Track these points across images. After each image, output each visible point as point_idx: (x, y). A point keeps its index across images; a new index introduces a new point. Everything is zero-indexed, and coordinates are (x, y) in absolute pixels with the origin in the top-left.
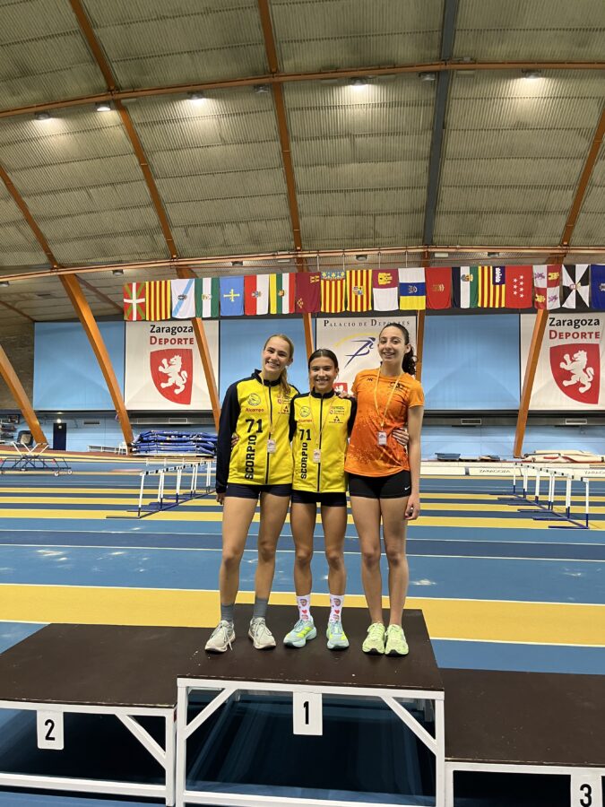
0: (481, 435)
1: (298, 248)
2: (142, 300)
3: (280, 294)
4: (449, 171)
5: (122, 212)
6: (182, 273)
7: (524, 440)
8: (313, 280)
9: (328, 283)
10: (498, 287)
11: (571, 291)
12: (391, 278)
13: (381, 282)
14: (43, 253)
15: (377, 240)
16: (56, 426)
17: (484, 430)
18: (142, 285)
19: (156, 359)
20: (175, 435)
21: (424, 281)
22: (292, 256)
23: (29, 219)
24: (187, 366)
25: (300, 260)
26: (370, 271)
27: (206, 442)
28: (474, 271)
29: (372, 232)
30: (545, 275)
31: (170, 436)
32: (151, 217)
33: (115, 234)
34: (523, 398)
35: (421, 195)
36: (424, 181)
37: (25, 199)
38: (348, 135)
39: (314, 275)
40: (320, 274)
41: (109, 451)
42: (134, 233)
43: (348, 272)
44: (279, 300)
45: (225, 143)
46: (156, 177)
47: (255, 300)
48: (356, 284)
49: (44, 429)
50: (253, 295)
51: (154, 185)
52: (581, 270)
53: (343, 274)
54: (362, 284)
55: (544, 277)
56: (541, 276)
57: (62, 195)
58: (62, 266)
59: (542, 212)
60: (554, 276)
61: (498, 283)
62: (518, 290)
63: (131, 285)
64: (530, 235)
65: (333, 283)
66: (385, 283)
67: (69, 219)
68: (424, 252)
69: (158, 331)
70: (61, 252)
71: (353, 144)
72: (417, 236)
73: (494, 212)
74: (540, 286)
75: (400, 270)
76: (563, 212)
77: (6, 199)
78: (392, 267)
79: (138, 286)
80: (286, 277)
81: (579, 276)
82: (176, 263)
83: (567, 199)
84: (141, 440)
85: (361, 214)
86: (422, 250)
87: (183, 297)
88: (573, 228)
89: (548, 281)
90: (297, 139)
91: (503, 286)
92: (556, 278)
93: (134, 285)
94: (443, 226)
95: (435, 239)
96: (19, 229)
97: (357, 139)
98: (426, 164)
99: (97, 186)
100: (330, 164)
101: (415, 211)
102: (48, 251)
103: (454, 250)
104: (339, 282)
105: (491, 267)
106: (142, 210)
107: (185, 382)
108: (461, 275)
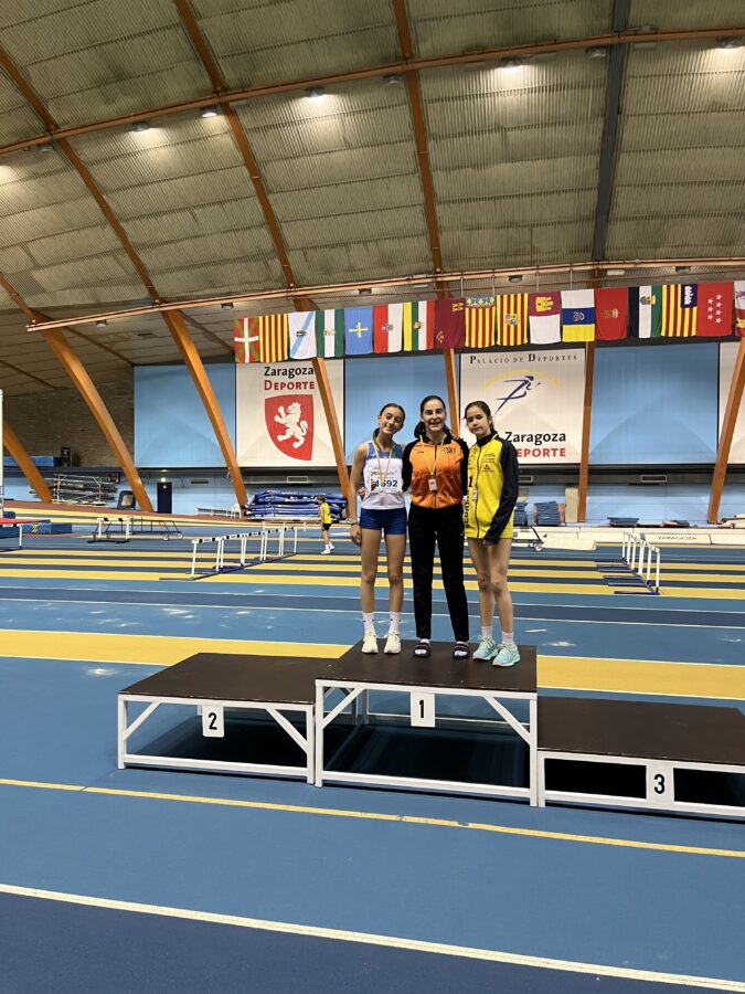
0: (666, 494)
1: (438, 270)
2: (256, 338)
3: (416, 326)
4: (625, 167)
5: (232, 235)
6: (300, 305)
7: (721, 502)
8: (455, 308)
9: (474, 311)
10: (687, 310)
12: (552, 303)
13: (539, 309)
14: (143, 286)
15: (535, 256)
16: (160, 485)
17: (670, 489)
18: (255, 321)
19: (272, 407)
20: (294, 496)
21: (593, 306)
22: (430, 280)
23: (129, 249)
24: (307, 415)
25: (440, 284)
26: (526, 296)
28: (657, 292)
29: (528, 247)
31: (289, 497)
32: (264, 239)
33: (223, 262)
34: (720, 448)
35: (590, 200)
36: (594, 180)
37: (123, 225)
38: (498, 128)
39: (456, 302)
40: (464, 301)
41: (220, 514)
42: (245, 259)
43: (499, 297)
44: (415, 333)
45: (349, 146)
46: (270, 192)
47: (387, 334)
48: (509, 312)
49: (147, 489)
50: (384, 328)
51: (268, 203)
53: (492, 300)
54: (515, 312)
56: (744, 294)
58: (164, 301)
61: (687, 306)
62: (714, 313)
63: (242, 321)
64: (731, 243)
65: (480, 311)
66: (544, 309)
67: (172, 246)
68: (594, 270)
69: (274, 374)
70: (164, 285)
71: (505, 138)
72: (585, 250)
73: (684, 215)
74: (742, 307)
75: (563, 293)
77: (102, 225)
78: (554, 289)
79: (250, 321)
80: (423, 306)
82: (293, 294)
84: (256, 501)
85: (513, 225)
86: (591, 268)
87: (302, 334)
90: (436, 137)
91: (695, 309)
93: (246, 320)
94: (619, 235)
95: (608, 253)
96: (116, 259)
97: (511, 134)
98: (596, 159)
99: (202, 206)
100: (476, 166)
101: (582, 219)
102: (149, 284)
103: (632, 266)
104: (487, 310)
105: (680, 286)
106: (254, 231)
107: (305, 433)
108: (641, 296)
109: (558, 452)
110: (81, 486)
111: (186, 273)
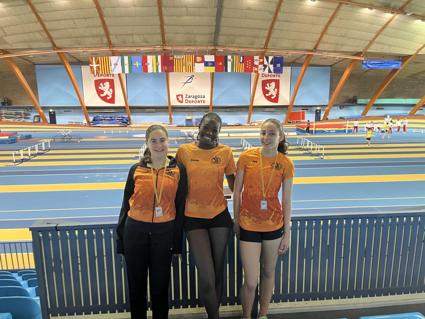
0: (235, 115)
1: (164, 45)
2: (98, 65)
3: (157, 64)
4: (223, 21)
5: (88, 28)
6: (114, 54)
7: (251, 117)
8: (171, 58)
9: (177, 60)
10: (241, 64)
11: (267, 66)
12: (201, 59)
13: (198, 61)
14: (50, 43)
15: (196, 43)
16: (50, 113)
17: (237, 113)
18: (97, 59)
19: (97, 83)
20: (109, 117)
21: (214, 61)
22: (161, 48)
23: (46, 30)
24: (112, 86)
25: (165, 50)
26: (193, 56)
27: (123, 120)
28: (233, 58)
29: (194, 40)
30: (258, 60)
31: (107, 117)
32: (102, 31)
33: (85, 37)
34: (251, 101)
35: (213, 29)
36: (214, 24)
37: (45, 23)
38: (185, 7)
39: (171, 57)
40: (173, 56)
41: (78, 125)
42: (93, 36)
43: (185, 56)
44: (157, 66)
45: (135, 6)
46: (105, 16)
47: (147, 66)
48: (188, 61)
49: (45, 114)
50: (146, 64)
51: (104, 20)
52: (271, 58)
53: (183, 57)
54: (190, 61)
55: (258, 61)
56: (257, 60)
57: (62, 21)
58: (59, 48)
59: (258, 37)
60: (261, 60)
61: (241, 63)
62: (248, 65)
63: (92, 59)
64: (253, 44)
65: (179, 60)
66: (199, 61)
67: (64, 31)
68: (214, 49)
70: (58, 43)
71: (187, 10)
72: (211, 42)
73: (240, 36)
74: (256, 64)
75: (205, 56)
76: (265, 37)
77: (36, 23)
78: (202, 54)
79: (95, 59)
80: (159, 57)
81: (270, 61)
82: (112, 49)
83: (266, 33)
84: (94, 120)
85: (189, 34)
86: (213, 48)
87: (116, 64)
88: (268, 43)
89: (259, 62)
90: (165, 7)
91: (243, 64)
92: (262, 61)
94: (221, 39)
95: (218, 44)
96: (41, 34)
97: (189, 9)
98: (215, 18)
99: (78, 19)
100: (178, 16)
101: (211, 34)
102: (52, 42)
103: (225, 49)
104: (181, 60)
105: (239, 56)
106: (97, 28)
107: (112, 93)
108: (228, 59)
109: (203, 102)
110: (14, 113)
111: (69, 40)
